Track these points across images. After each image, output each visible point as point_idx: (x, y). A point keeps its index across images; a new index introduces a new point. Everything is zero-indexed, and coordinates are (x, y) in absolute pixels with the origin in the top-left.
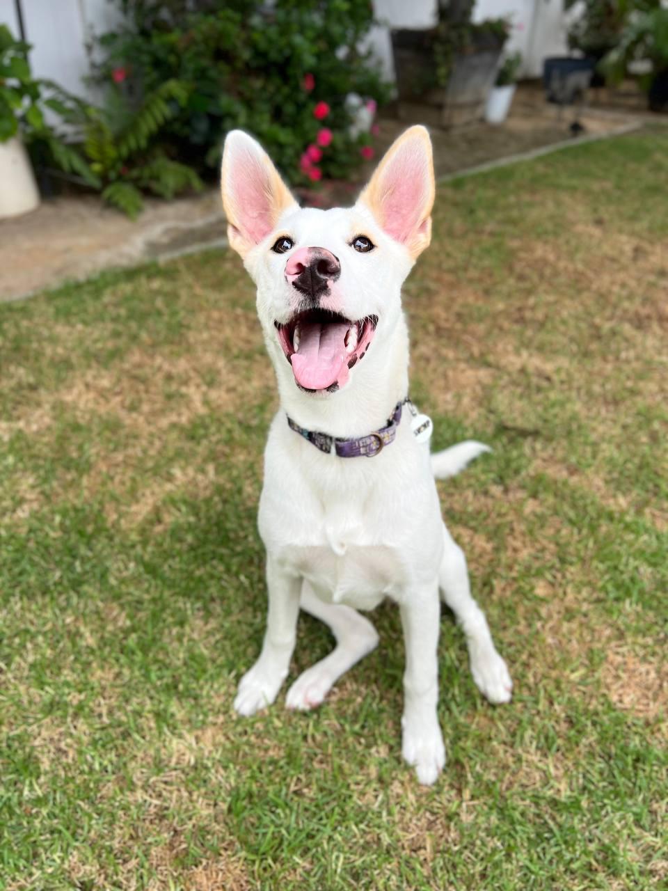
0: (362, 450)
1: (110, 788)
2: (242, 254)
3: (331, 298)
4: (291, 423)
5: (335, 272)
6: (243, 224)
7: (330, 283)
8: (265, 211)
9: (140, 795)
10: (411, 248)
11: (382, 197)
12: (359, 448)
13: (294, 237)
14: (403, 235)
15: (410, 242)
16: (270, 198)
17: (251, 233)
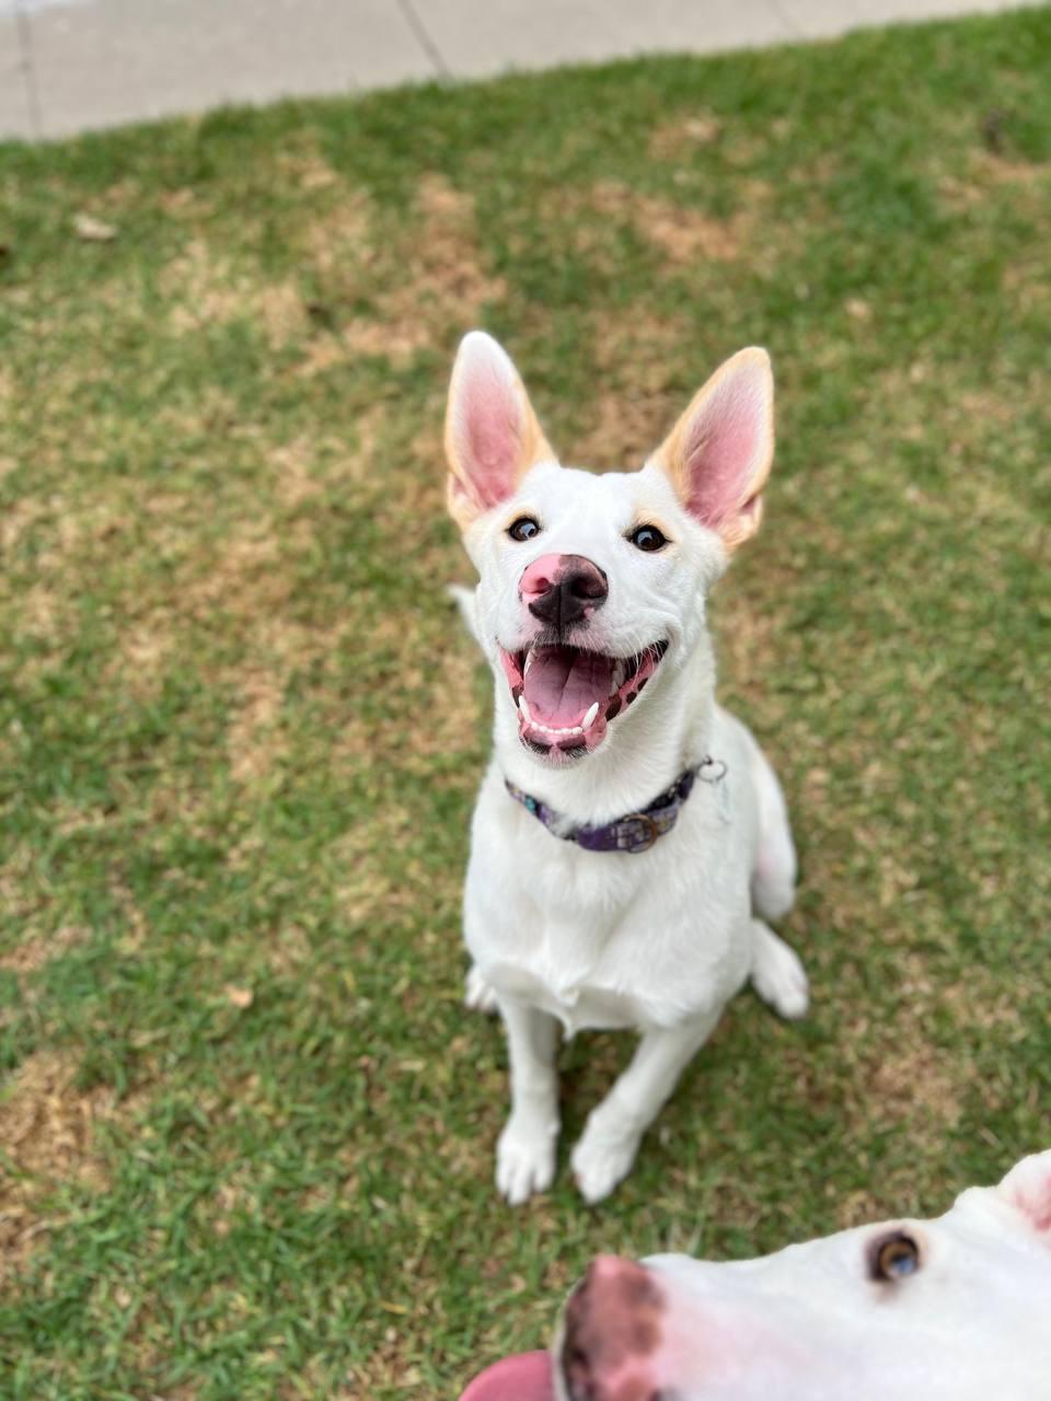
0: (621, 843)
2: (463, 524)
3: (589, 633)
4: (509, 785)
5: (601, 594)
6: (472, 477)
7: (589, 612)
8: (505, 458)
10: (727, 539)
11: (688, 455)
12: (616, 838)
13: (541, 519)
14: (715, 513)
15: (724, 528)
16: (517, 443)
17: (482, 491)
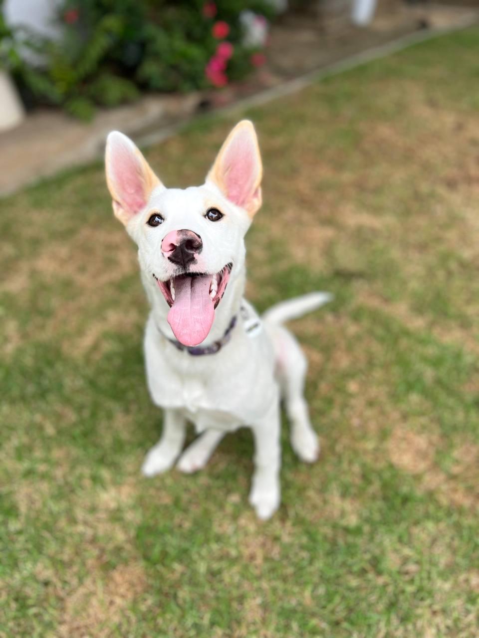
0: (206, 352)
1: (63, 523)
2: (124, 222)
3: (198, 265)
5: (200, 246)
6: (124, 199)
7: (196, 256)
8: (140, 189)
9: (81, 528)
11: (224, 173)
13: (163, 214)
14: (241, 199)
16: (142, 180)
